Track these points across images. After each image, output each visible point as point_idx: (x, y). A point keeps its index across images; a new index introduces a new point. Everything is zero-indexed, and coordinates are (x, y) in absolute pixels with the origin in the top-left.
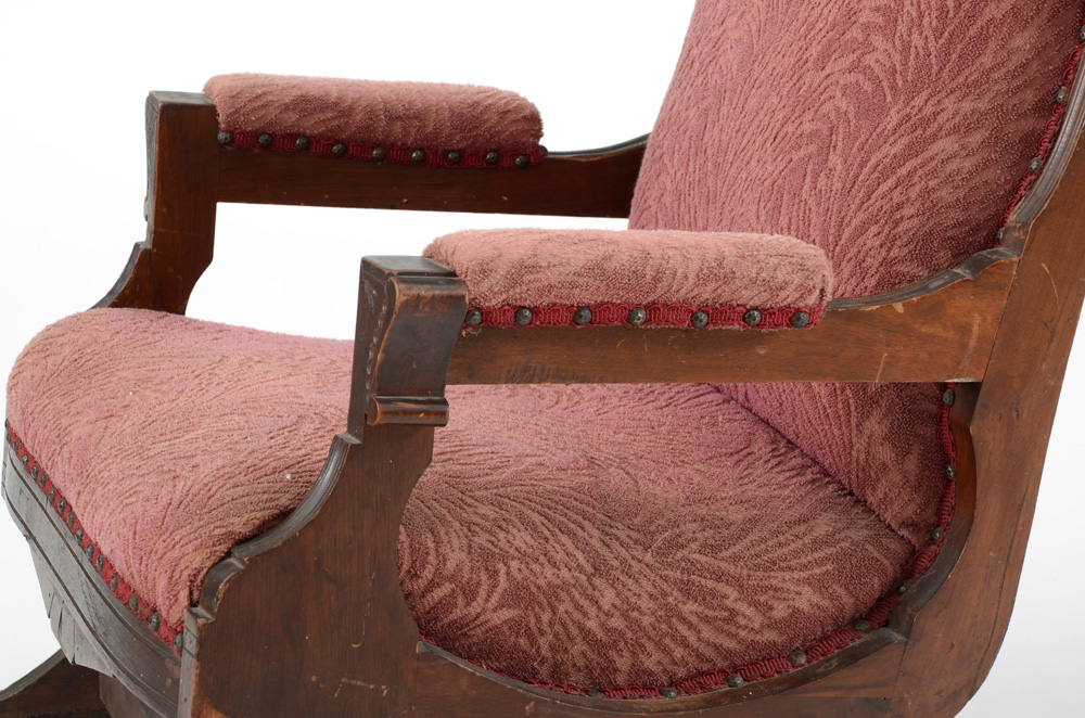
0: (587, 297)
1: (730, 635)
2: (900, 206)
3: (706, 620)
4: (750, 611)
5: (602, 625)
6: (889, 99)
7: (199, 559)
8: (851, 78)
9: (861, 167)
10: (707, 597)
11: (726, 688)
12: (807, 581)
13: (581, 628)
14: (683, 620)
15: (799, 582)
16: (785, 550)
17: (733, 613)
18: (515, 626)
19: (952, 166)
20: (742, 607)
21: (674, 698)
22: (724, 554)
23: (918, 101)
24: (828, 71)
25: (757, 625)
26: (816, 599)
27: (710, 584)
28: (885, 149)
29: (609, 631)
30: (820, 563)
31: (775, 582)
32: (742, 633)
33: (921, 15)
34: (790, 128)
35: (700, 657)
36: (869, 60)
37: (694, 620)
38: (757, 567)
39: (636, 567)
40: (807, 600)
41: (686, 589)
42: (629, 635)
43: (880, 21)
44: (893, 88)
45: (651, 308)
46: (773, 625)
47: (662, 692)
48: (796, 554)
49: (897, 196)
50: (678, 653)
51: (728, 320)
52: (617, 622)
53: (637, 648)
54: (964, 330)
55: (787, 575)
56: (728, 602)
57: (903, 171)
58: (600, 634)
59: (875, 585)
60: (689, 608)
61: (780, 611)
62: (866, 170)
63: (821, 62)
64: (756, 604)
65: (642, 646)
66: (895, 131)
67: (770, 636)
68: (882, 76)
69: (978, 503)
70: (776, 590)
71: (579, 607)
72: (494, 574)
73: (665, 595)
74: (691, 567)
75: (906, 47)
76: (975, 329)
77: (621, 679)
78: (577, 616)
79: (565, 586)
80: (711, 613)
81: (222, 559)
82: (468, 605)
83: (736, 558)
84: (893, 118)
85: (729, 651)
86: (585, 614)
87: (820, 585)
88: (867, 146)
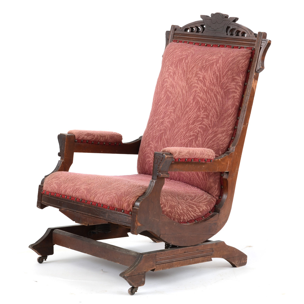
0: (187, 157)
1: (195, 214)
2: (213, 145)
3: (192, 211)
4: (198, 210)
5: (180, 212)
6: (209, 129)
7: (134, 200)
8: (200, 126)
9: (206, 139)
10: (192, 207)
11: (195, 222)
12: (205, 205)
13: (177, 212)
14: (189, 211)
15: (203, 205)
16: (201, 200)
17: (196, 210)
18: (170, 212)
19: (221, 138)
20: (196, 209)
21: (188, 224)
22: (193, 201)
23: (215, 129)
24: (195, 124)
25: (198, 212)
26: (206, 208)
27: (192, 205)
28: (210, 136)
29: (181, 213)
30: (206, 202)
31: (201, 205)
32: (197, 213)
33: (213, 116)
34: (187, 134)
35: (191, 217)
36: (204, 123)
37: (191, 211)
38: (198, 203)
39: (183, 203)
40: (204, 208)
41: (189, 206)
42: (183, 213)
43: (205, 117)
44: (210, 127)
45: (194, 159)
46: (201, 212)
47: (186, 223)
48: (203, 200)
49: (213, 144)
50: (189, 216)
51: (203, 161)
52: (182, 211)
53: (184, 216)
54: (227, 163)
55: (202, 204)
56: (195, 208)
57: (213, 140)
58: (180, 214)
59: (213, 206)
60: (190, 209)
61: (201, 210)
62: (206, 140)
63: (193, 123)
64: (198, 209)
65: (184, 215)
66: (211, 133)
67: (200, 214)
68: (207, 125)
69: (228, 191)
70: (201, 206)
71: (177, 209)
72: (168, 203)
73: (187, 207)
74: (190, 203)
75: (211, 121)
76: (228, 163)
77: (181, 221)
78: (177, 210)
79: (175, 205)
80: (192, 210)
81: (137, 200)
82: (165, 208)
83: (195, 201)
84: (210, 131)
85: (195, 216)
86: (178, 210)
87: (206, 205)
88: (206, 136)
